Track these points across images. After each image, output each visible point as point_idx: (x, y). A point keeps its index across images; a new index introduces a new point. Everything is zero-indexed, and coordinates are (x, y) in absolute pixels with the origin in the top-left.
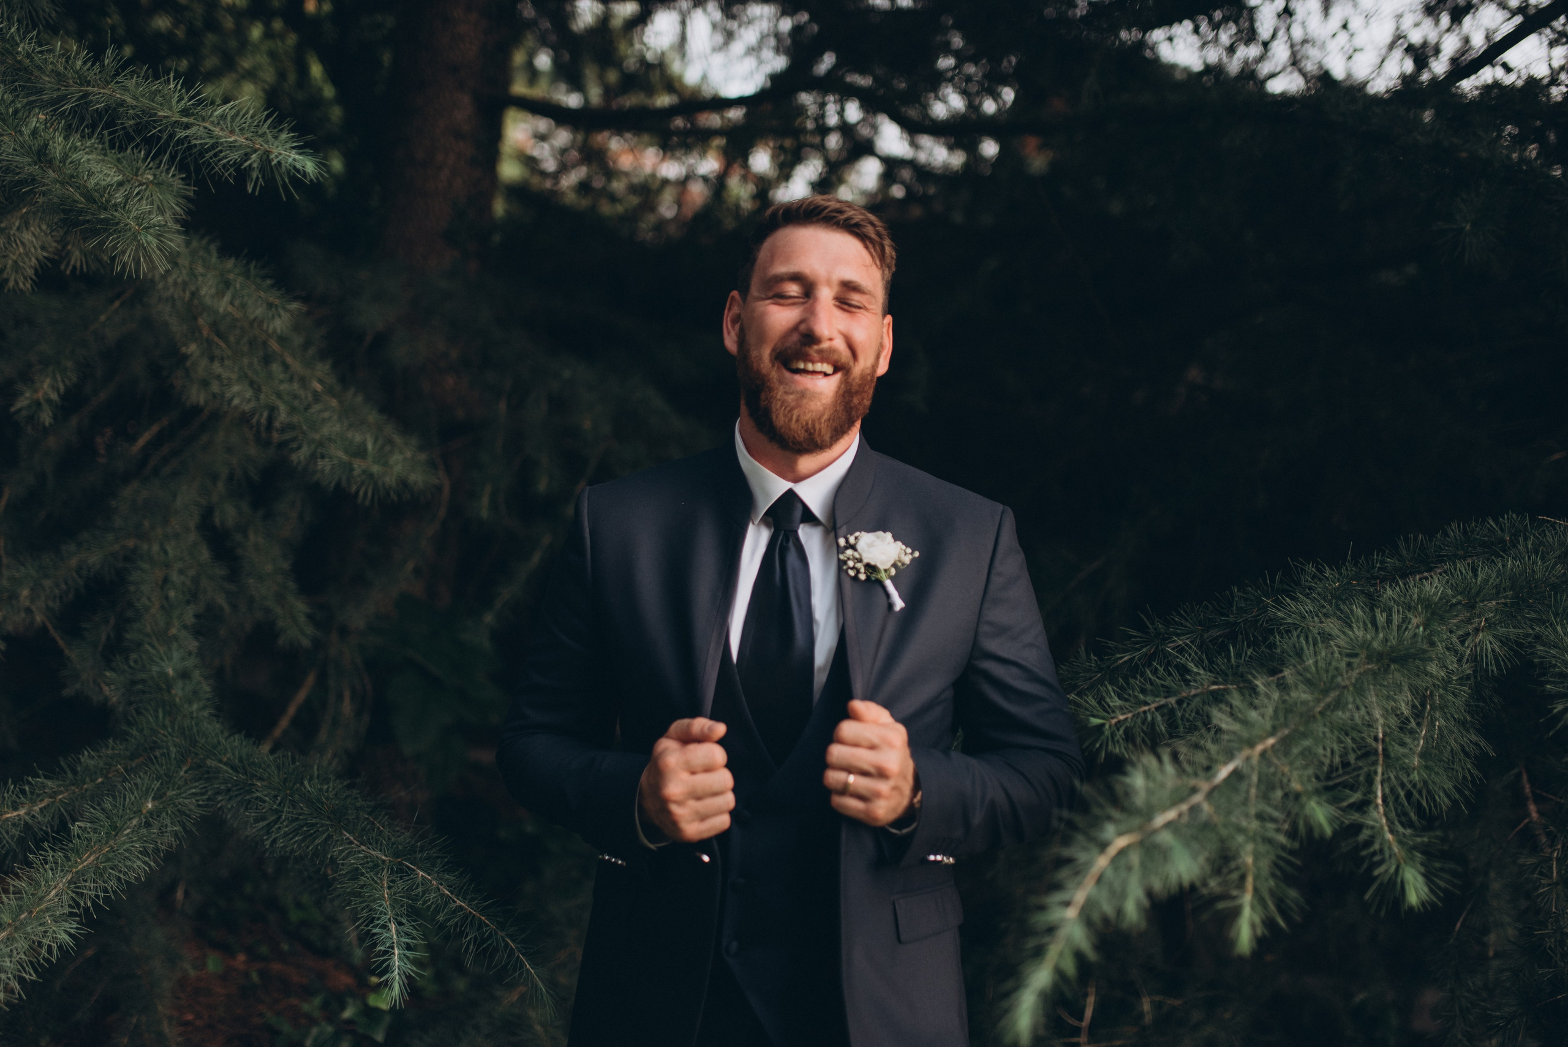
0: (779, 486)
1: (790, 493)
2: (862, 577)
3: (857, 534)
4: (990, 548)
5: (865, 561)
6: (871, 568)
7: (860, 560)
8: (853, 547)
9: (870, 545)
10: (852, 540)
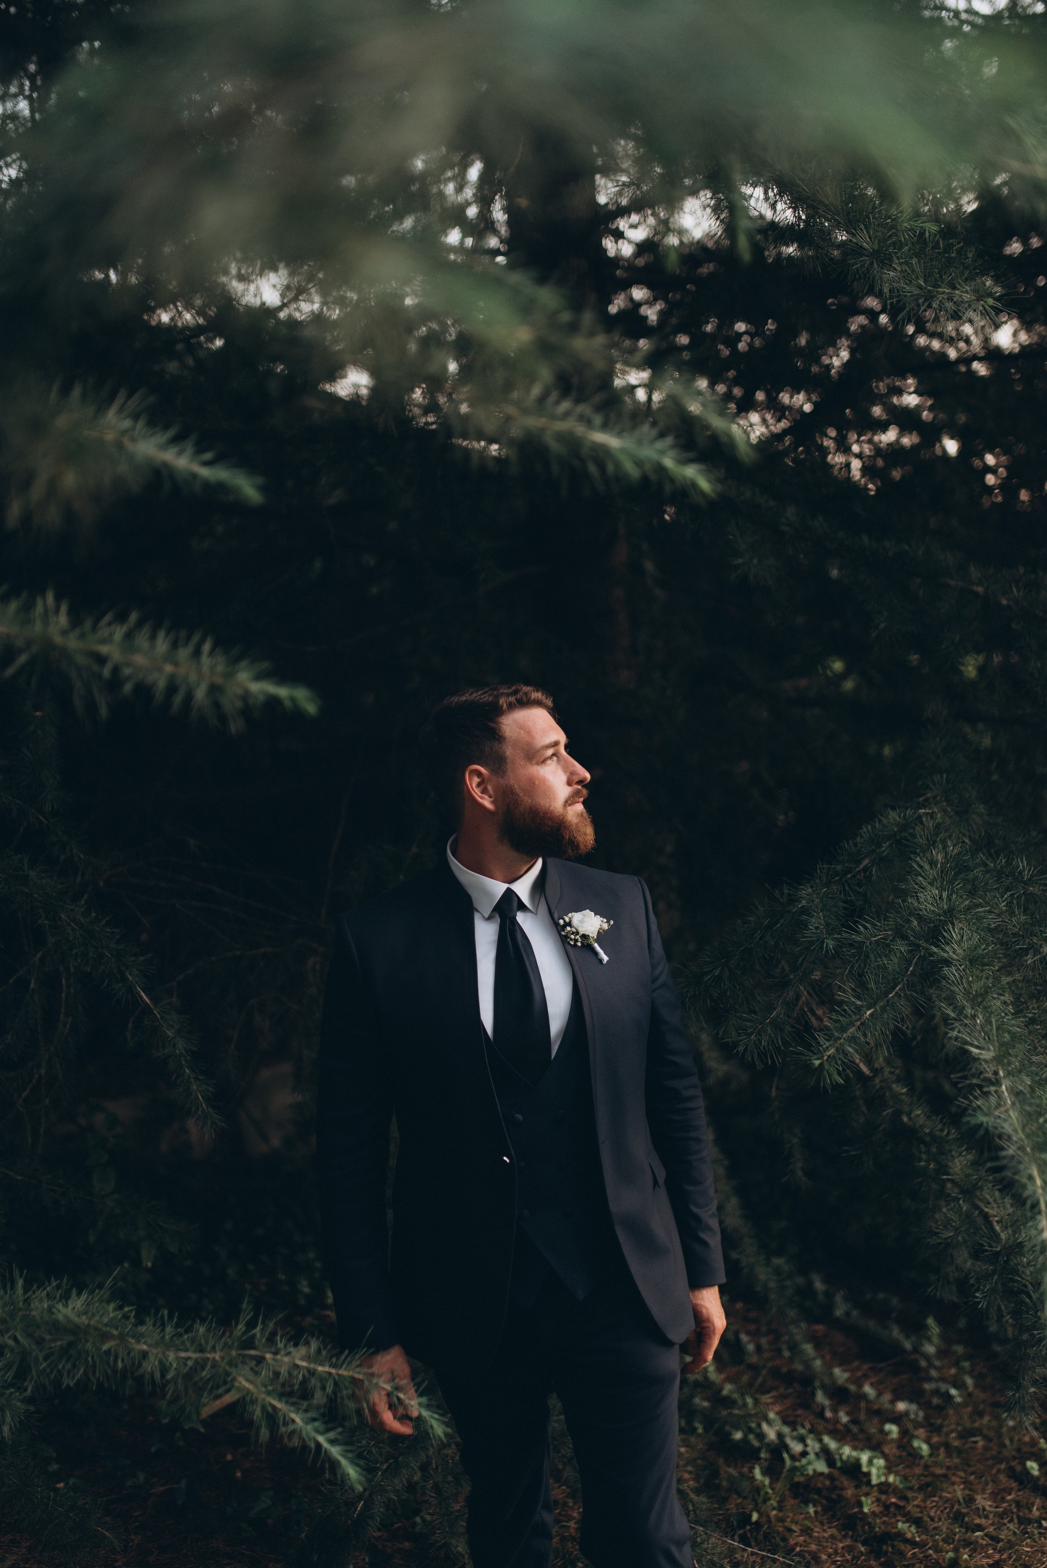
0: (499, 888)
1: (509, 890)
2: (579, 944)
3: (570, 915)
4: (643, 906)
5: (581, 933)
6: (585, 937)
7: (577, 933)
8: (569, 924)
9: (582, 921)
10: (567, 919)
